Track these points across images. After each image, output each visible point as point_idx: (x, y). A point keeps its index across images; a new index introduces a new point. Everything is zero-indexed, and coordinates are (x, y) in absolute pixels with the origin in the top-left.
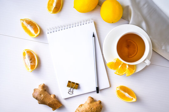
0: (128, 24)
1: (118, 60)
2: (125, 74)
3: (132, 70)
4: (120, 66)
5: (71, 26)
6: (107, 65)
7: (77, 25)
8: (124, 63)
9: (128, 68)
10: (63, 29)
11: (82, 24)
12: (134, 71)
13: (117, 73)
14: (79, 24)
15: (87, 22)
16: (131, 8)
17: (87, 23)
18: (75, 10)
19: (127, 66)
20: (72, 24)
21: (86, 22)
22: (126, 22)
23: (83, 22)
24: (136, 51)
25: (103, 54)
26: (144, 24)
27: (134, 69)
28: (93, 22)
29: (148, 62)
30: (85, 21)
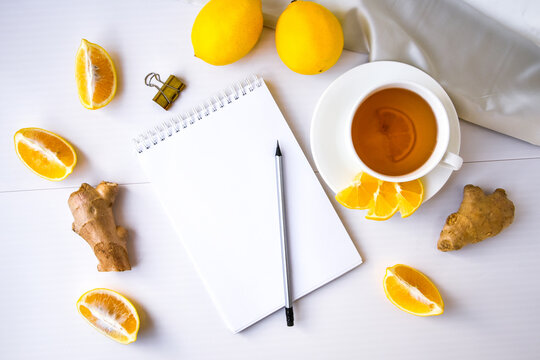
0: (368, 61)
1: (365, 176)
2: (397, 214)
3: (413, 194)
4: (376, 195)
5: (203, 112)
6: (337, 199)
7: (218, 104)
8: (385, 182)
9: (402, 193)
10: (181, 128)
11: (233, 99)
12: (421, 196)
13: (374, 216)
14: (225, 100)
15: (247, 88)
16: (364, 13)
17: (248, 91)
18: (202, 61)
19: (398, 189)
20: (202, 106)
21: (243, 88)
22: (360, 57)
23: (233, 91)
24: (413, 137)
25: (316, 172)
26: (414, 51)
27: (419, 193)
28: (264, 85)
29: (455, 162)
30: (239, 86)
